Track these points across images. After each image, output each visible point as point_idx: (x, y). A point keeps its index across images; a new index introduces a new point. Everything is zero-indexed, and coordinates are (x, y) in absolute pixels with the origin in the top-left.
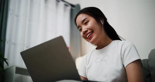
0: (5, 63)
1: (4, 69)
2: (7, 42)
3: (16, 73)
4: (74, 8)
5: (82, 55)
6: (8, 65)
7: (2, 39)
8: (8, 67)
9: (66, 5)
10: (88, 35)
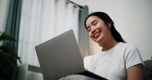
0: (18, 60)
1: (17, 67)
2: (20, 42)
3: (29, 70)
4: (82, 9)
5: (89, 55)
6: (22, 64)
7: (16, 38)
8: (21, 65)
9: (75, 7)
10: (96, 35)
